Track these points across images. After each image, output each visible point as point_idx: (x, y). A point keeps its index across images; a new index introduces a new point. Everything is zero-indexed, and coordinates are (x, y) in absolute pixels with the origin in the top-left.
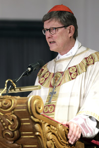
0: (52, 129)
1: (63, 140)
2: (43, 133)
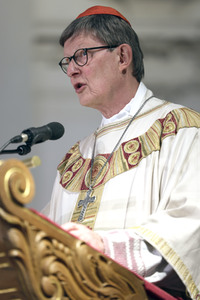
0: (57, 248)
1: (87, 281)
2: (32, 254)
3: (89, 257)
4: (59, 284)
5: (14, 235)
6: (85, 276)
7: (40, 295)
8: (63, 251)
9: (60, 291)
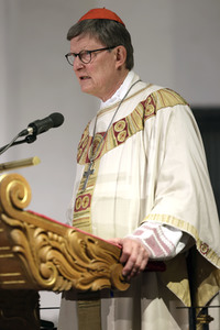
0: (52, 239)
1: (79, 261)
2: (31, 247)
3: (79, 241)
4: (54, 268)
5: (16, 234)
6: (76, 257)
7: (39, 278)
8: (57, 241)
9: (56, 272)
